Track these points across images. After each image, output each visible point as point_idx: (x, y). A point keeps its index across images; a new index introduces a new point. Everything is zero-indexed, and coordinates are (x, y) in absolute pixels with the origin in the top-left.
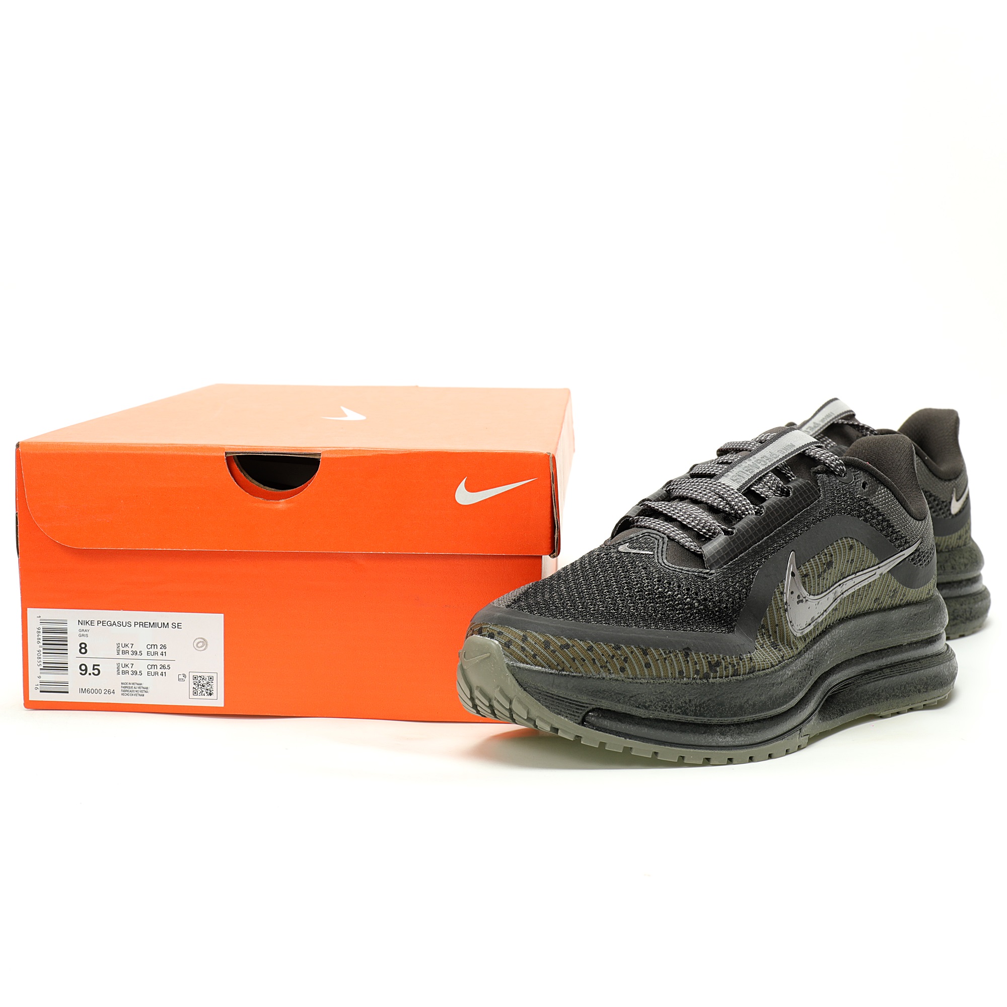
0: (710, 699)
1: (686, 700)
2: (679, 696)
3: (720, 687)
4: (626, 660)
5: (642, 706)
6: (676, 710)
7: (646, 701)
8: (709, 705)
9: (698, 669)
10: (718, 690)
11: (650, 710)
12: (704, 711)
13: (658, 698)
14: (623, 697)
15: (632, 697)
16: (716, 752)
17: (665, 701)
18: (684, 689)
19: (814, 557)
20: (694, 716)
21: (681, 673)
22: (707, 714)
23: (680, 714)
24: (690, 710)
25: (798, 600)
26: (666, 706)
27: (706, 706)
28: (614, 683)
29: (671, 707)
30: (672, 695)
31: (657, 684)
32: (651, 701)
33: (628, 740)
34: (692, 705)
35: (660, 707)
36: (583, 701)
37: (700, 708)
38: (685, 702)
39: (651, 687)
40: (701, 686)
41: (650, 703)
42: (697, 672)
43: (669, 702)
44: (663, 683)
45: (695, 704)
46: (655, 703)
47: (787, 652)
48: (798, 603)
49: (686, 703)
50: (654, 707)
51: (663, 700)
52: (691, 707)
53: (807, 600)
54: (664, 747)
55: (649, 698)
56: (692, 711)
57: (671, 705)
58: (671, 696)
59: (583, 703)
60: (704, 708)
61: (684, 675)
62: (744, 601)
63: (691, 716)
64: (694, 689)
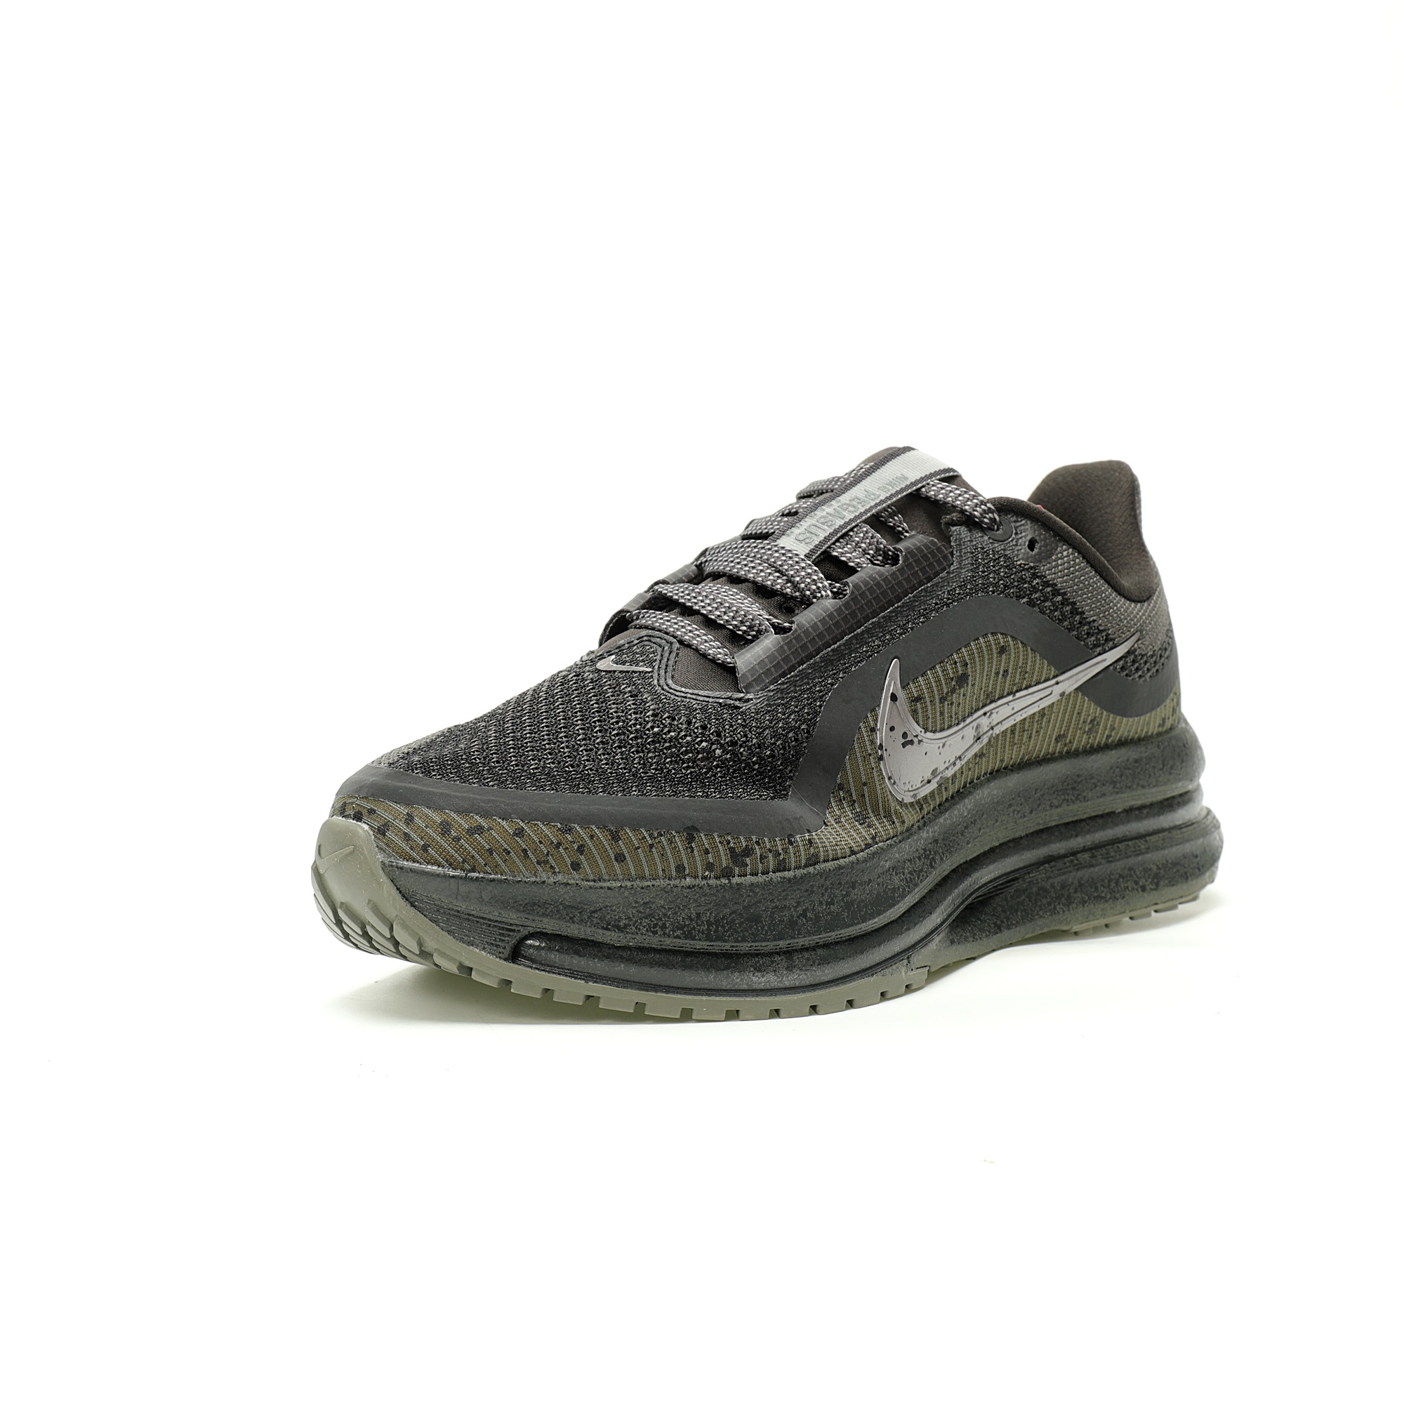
0: (734, 912)
1: (691, 913)
2: (679, 908)
3: (750, 890)
4: (581, 849)
5: (613, 926)
6: (674, 931)
7: (620, 917)
8: (733, 920)
9: (711, 861)
10: (749, 896)
11: (627, 933)
12: (724, 932)
13: (641, 912)
14: (580, 913)
15: (595, 912)
16: (748, 999)
17: (653, 917)
18: (687, 897)
19: (934, 667)
20: (705, 940)
21: (680, 868)
22: (729, 936)
23: (680, 938)
24: (699, 931)
25: (903, 741)
26: (655, 925)
27: (727, 923)
28: (562, 890)
29: (664, 927)
30: (667, 907)
31: (639, 889)
32: (629, 918)
33: (590, 983)
34: (703, 922)
35: (644, 927)
36: (512, 922)
37: (717, 927)
38: (690, 917)
39: (626, 893)
40: (718, 890)
41: (627, 922)
42: (710, 867)
43: (660, 919)
44: (649, 886)
45: (707, 921)
46: (636, 921)
47: (882, 828)
48: (904, 745)
49: (691, 920)
50: (634, 928)
51: (651, 915)
52: (700, 926)
53: (920, 741)
54: (654, 993)
55: (624, 913)
56: (703, 933)
57: (664, 924)
58: (665, 908)
59: (511, 925)
60: (723, 927)
61: (687, 872)
62: (805, 744)
63: (700, 940)
64: (705, 895)
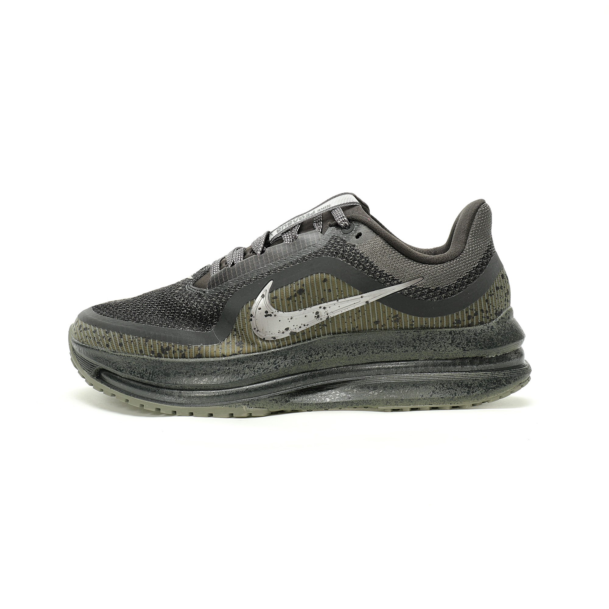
0: (160, 371)
1: (144, 369)
2: (140, 366)
3: (166, 364)
4: (110, 340)
5: (119, 369)
6: (137, 374)
7: (121, 367)
8: (159, 374)
9: (153, 350)
10: (166, 366)
11: (123, 373)
12: (155, 378)
13: (127, 366)
14: (109, 363)
15: (113, 363)
16: (162, 405)
17: (131, 368)
18: (142, 362)
20: (147, 380)
21: (141, 351)
22: (156, 380)
23: (139, 377)
24: (146, 376)
25: (266, 314)
26: (132, 371)
27: (156, 375)
28: (104, 354)
29: (134, 372)
30: (136, 365)
31: (127, 357)
32: (124, 367)
33: (112, 389)
34: (148, 373)
35: (128, 371)
36: (94, 363)
37: (153, 375)
38: (143, 370)
39: (122, 358)
40: (154, 362)
41: (123, 368)
42: (153, 352)
43: (133, 369)
44: (130, 356)
45: (149, 373)
46: (126, 369)
48: (266, 316)
49: (144, 371)
50: (125, 371)
51: (131, 367)
52: (147, 374)
53: (275, 315)
54: (133, 398)
55: (122, 365)
56: (147, 377)
57: (135, 371)
58: (135, 365)
59: (94, 364)
60: (155, 376)
61: (144, 353)
63: (145, 379)
64: (149, 363)
